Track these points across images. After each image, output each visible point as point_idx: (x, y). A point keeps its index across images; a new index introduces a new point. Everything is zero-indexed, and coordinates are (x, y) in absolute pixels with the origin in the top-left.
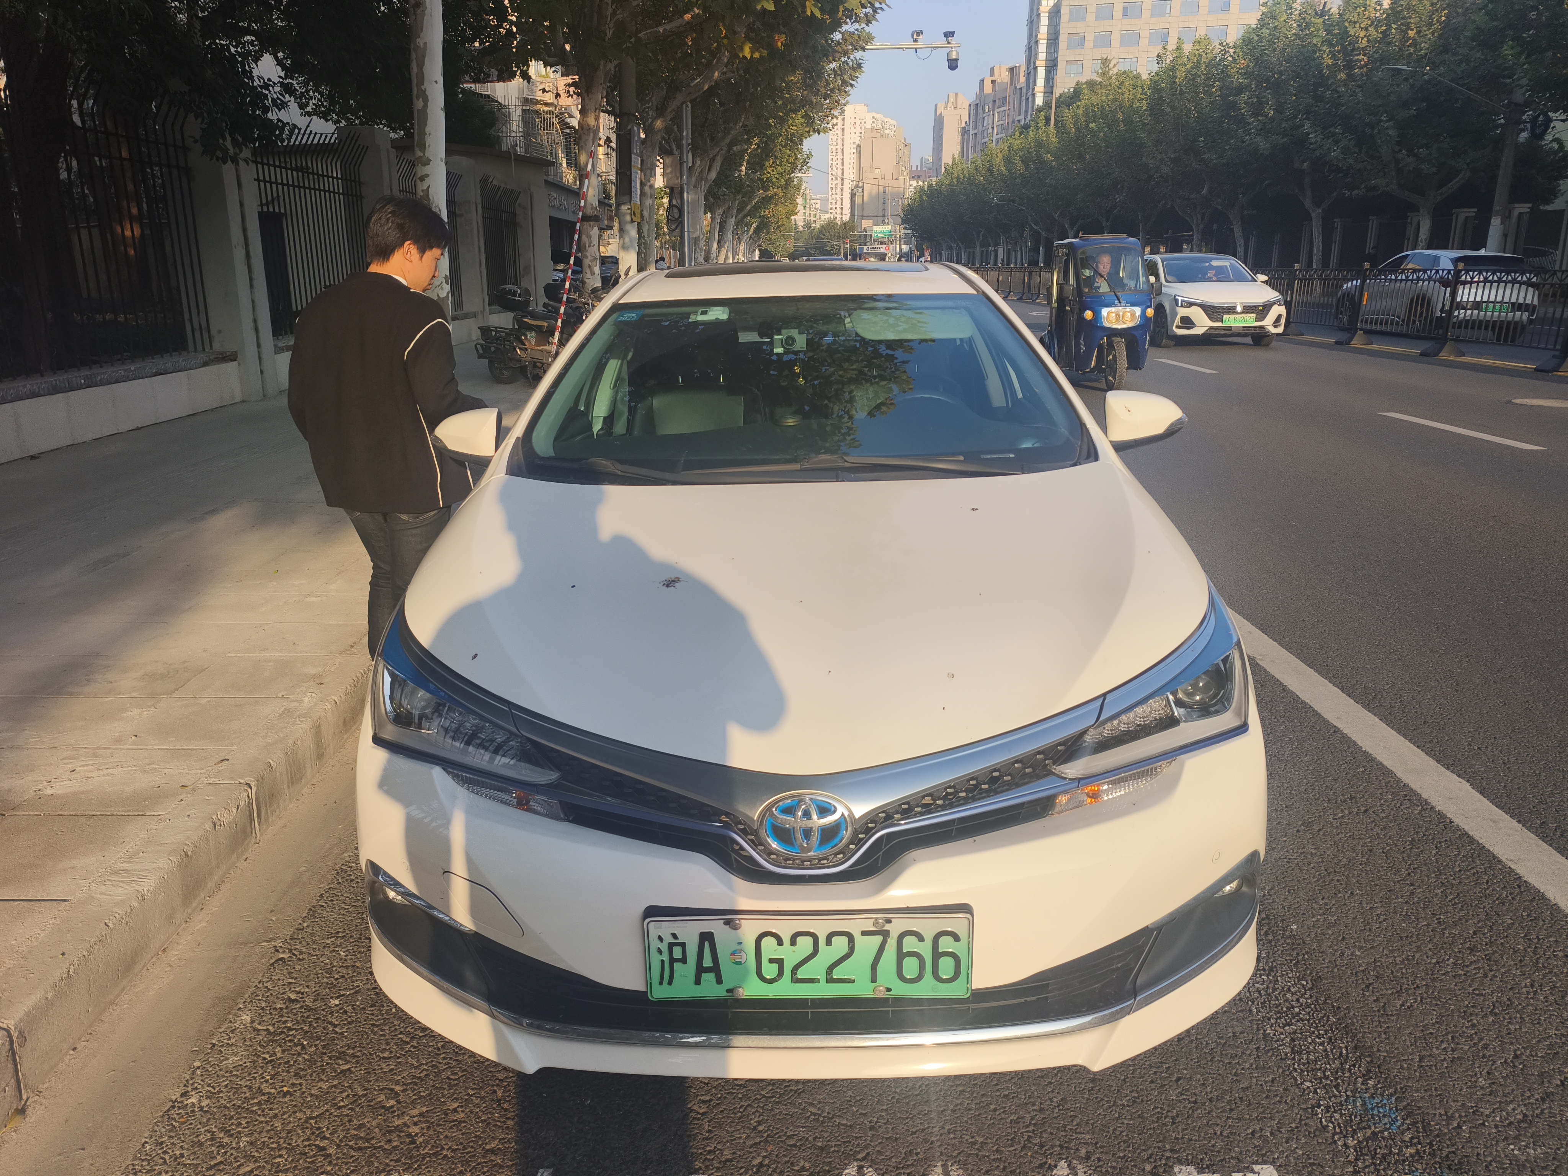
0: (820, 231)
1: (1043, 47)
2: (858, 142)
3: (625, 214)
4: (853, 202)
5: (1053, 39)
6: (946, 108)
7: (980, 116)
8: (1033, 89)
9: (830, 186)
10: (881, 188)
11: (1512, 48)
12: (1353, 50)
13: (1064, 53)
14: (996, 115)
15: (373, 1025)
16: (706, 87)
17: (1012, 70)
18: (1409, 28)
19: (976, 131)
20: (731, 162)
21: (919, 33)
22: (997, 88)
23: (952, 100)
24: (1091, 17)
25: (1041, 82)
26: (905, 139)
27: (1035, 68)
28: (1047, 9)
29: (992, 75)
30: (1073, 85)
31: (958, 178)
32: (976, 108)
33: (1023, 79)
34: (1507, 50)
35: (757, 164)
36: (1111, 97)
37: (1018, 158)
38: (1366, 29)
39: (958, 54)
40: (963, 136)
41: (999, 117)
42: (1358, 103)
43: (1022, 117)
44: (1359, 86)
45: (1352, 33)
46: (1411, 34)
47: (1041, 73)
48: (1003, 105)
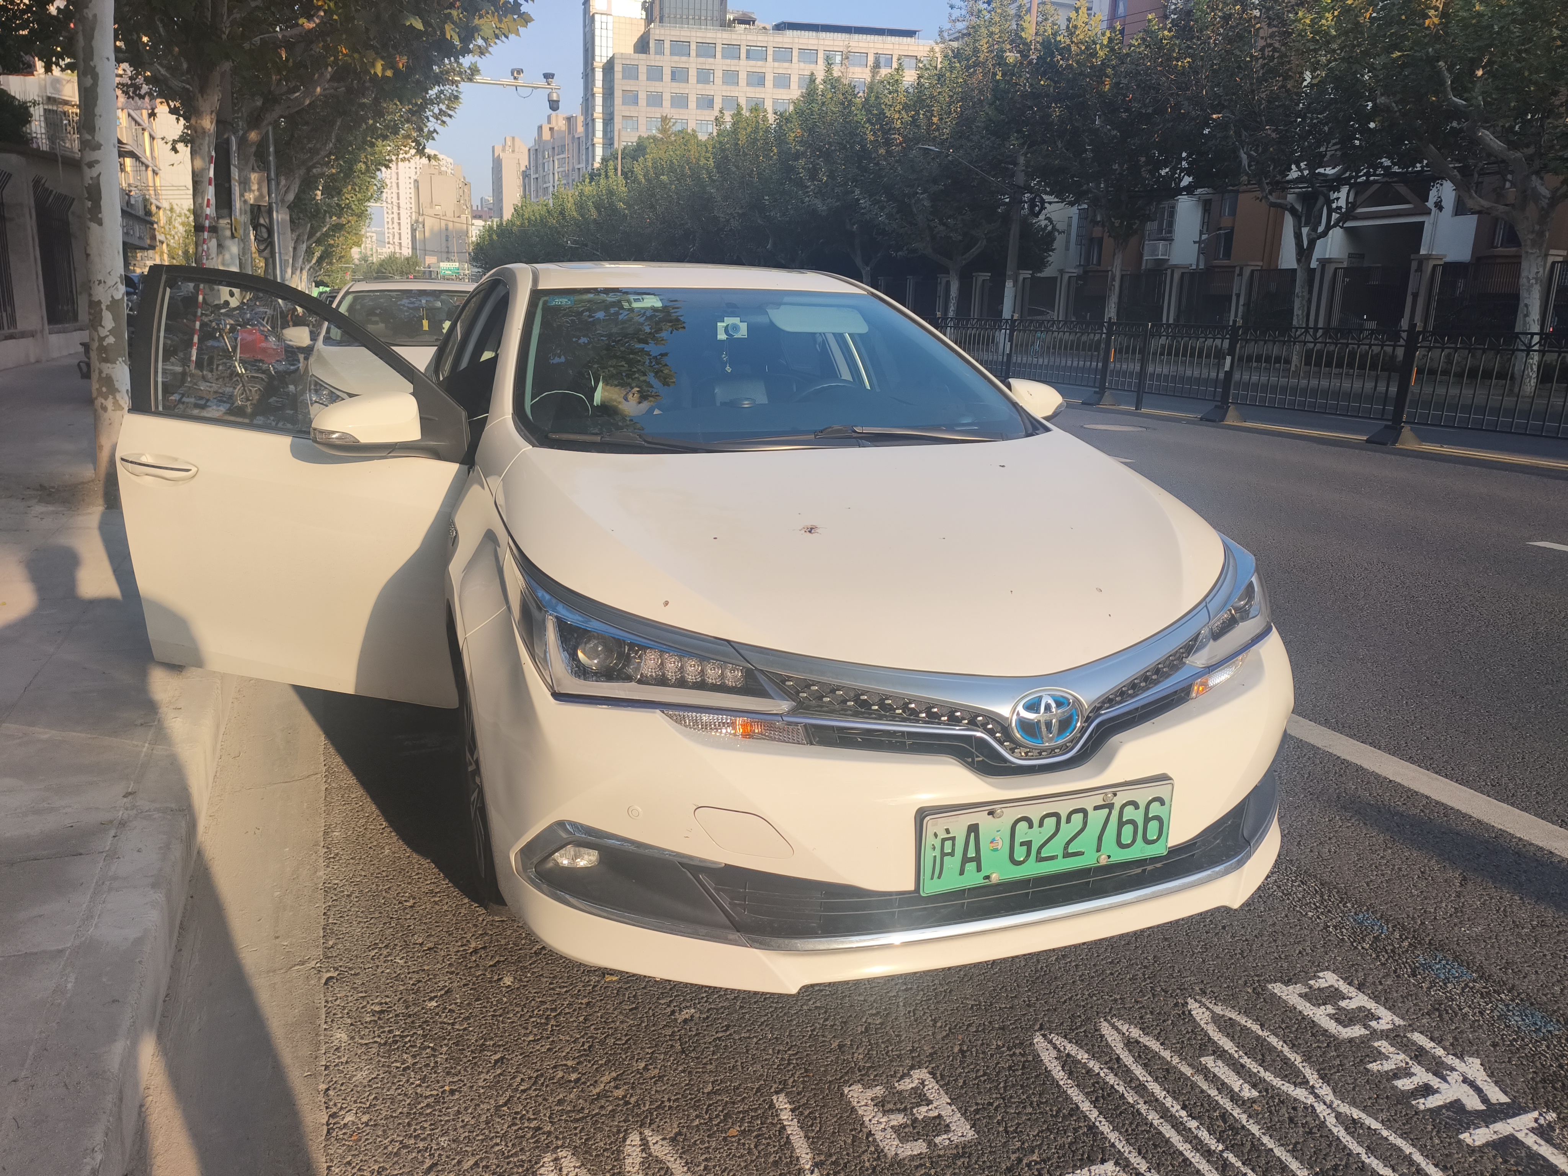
0: (381, 265)
1: (599, 100)
2: (414, 177)
3: (224, 229)
4: (414, 237)
5: (609, 94)
6: (504, 150)
7: (540, 161)
8: (592, 140)
9: (386, 220)
10: (443, 223)
11: (1017, 139)
12: (890, 129)
13: (620, 109)
14: (556, 162)
15: (493, 1016)
16: (307, 102)
17: (569, 119)
18: (932, 115)
19: (537, 176)
20: (308, 184)
21: (520, 71)
22: (555, 136)
23: (509, 143)
24: (643, 76)
25: (599, 134)
26: (464, 178)
27: (593, 120)
28: (601, 65)
29: (549, 122)
30: (635, 139)
31: (529, 220)
32: (536, 153)
33: (580, 129)
34: (1013, 143)
35: (333, 190)
36: (678, 153)
37: (590, 203)
38: (899, 112)
39: (558, 95)
40: (524, 179)
41: (559, 164)
42: (896, 176)
43: (582, 165)
44: (897, 161)
45: (888, 114)
46: (935, 120)
47: (599, 125)
48: (563, 152)
